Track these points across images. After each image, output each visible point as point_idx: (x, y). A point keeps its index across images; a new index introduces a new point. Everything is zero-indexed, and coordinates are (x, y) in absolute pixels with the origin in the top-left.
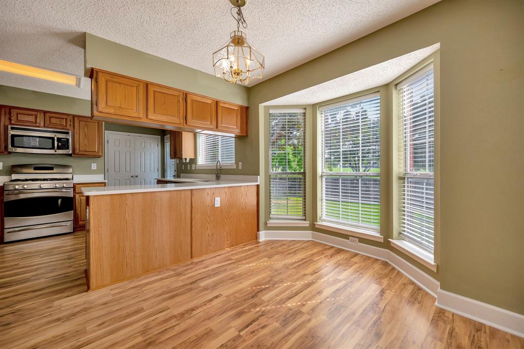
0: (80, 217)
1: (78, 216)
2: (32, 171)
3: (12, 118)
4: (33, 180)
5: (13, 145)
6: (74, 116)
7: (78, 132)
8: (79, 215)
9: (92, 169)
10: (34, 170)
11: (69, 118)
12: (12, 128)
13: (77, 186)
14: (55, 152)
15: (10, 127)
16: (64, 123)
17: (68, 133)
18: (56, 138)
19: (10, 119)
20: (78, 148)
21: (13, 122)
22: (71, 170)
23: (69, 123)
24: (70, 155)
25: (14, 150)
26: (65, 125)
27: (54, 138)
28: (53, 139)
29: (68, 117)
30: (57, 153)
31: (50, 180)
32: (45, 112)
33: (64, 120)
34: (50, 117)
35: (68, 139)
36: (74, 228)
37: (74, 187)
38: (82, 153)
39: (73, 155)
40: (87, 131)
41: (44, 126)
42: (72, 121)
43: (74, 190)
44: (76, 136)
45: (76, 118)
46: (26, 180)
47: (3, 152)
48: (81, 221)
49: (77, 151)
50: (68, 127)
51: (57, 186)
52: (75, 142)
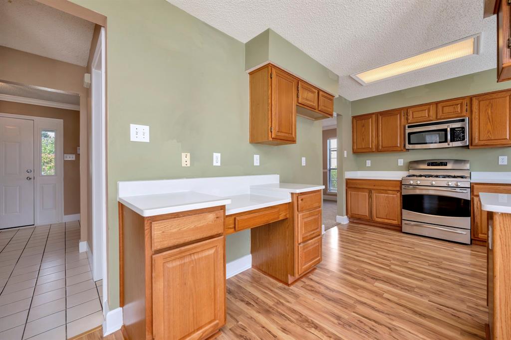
0: (479, 228)
1: (477, 226)
2: (426, 167)
3: (409, 117)
4: (425, 176)
5: (409, 143)
6: (471, 98)
7: (477, 117)
8: (479, 225)
9: (500, 163)
10: (428, 165)
11: (465, 102)
12: (409, 127)
13: (475, 186)
14: (449, 145)
15: (407, 126)
16: (459, 110)
17: (463, 120)
18: (449, 129)
19: (407, 119)
20: (477, 138)
21: (409, 121)
22: (468, 166)
23: (465, 108)
24: (467, 147)
25: (411, 147)
26: (459, 111)
27: (447, 129)
28: (445, 130)
29: (463, 101)
30: (451, 146)
31: (443, 177)
32: (437, 103)
33: (459, 105)
34: (443, 107)
35: (463, 128)
36: (471, 240)
37: (472, 188)
38: (482, 143)
39: (470, 147)
40: (492, 112)
41: (437, 119)
42: (468, 104)
43: (472, 191)
44: (475, 123)
45: (474, 99)
46: (421, 176)
47: (402, 150)
48: (482, 233)
49: (476, 141)
50: (464, 113)
51: (450, 184)
52: (474, 130)
